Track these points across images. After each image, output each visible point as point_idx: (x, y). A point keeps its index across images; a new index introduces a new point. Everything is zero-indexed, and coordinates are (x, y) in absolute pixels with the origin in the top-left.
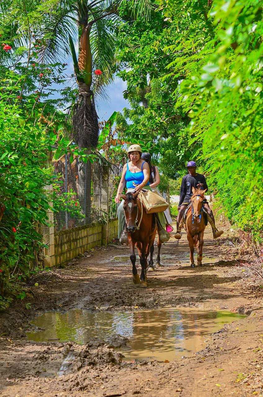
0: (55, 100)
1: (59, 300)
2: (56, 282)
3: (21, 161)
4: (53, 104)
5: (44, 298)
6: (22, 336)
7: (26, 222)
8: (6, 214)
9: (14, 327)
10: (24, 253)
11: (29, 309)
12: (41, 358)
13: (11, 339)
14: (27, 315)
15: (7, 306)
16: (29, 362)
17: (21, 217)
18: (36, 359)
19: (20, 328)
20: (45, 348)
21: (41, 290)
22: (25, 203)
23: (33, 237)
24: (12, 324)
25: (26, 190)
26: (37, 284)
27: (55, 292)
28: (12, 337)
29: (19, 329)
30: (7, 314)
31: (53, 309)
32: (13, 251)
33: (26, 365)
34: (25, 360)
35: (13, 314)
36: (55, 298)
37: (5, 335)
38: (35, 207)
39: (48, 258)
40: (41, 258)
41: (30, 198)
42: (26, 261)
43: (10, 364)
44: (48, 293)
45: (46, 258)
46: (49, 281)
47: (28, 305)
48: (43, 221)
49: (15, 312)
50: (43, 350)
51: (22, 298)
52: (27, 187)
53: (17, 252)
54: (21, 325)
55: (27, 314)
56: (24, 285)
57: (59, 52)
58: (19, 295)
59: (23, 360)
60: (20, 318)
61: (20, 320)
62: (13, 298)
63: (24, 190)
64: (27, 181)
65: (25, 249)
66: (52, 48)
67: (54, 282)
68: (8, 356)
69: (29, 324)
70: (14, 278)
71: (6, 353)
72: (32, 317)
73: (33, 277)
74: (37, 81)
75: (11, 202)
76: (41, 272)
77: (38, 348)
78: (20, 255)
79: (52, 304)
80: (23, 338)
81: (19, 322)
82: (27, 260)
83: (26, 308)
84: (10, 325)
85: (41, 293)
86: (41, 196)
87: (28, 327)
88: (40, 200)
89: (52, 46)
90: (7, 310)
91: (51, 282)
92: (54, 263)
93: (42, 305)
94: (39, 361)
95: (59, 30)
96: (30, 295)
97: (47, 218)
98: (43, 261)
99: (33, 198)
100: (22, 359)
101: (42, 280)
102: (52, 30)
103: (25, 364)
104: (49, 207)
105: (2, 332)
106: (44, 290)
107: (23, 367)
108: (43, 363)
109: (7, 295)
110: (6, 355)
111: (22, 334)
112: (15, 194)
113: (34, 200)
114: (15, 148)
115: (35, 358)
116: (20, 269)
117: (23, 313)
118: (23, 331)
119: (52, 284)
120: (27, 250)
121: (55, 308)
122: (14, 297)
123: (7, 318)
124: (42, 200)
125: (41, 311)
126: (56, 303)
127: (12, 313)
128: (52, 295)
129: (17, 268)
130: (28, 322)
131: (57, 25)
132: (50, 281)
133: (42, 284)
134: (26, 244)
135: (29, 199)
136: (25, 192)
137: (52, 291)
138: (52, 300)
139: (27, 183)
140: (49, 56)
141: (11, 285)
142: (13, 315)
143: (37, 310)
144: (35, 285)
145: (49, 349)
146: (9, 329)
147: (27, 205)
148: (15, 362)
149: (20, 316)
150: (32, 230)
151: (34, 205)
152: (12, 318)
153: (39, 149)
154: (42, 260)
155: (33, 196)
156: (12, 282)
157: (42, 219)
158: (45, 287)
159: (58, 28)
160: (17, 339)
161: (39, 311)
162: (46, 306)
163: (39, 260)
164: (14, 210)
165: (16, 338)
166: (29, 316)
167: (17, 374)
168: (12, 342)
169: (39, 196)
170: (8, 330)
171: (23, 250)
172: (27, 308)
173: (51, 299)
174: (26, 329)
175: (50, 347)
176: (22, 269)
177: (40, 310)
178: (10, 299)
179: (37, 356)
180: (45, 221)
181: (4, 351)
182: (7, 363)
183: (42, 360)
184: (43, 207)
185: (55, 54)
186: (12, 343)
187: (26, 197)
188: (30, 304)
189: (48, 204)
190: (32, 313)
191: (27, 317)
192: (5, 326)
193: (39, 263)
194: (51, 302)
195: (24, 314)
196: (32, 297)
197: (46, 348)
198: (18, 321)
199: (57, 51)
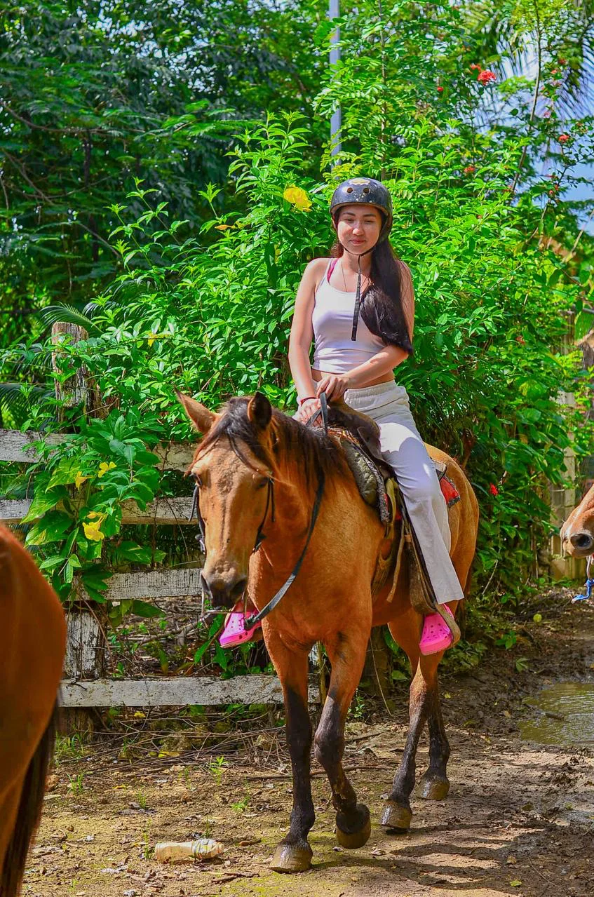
0: (581, 202)
1: (590, 655)
2: (582, 615)
3: (514, 335)
4: (574, 212)
5: (555, 647)
6: (511, 731)
7: (518, 475)
8: (477, 453)
9: (491, 708)
10: (511, 544)
11: (523, 671)
12: (558, 781)
13: (487, 736)
14: (518, 684)
15: (474, 661)
16: (532, 788)
17: (507, 462)
18: (548, 781)
19: (506, 713)
20: (567, 759)
21: (549, 630)
22: (517, 432)
23: (531, 509)
24: (486, 704)
25: (519, 401)
26: (538, 617)
27: (578, 636)
28: (488, 731)
29: (503, 715)
30: (474, 681)
31: (578, 675)
32: (489, 539)
33: (526, 794)
34: (523, 782)
35: (488, 680)
36: (581, 650)
37: (472, 726)
38: (540, 441)
39: (559, 560)
40: (546, 560)
41: (530, 420)
42: (515, 563)
43: (488, 789)
44: (563, 637)
45: (556, 561)
46: (564, 611)
47: (521, 663)
48: (556, 475)
49: (492, 678)
50: (562, 762)
51: (509, 646)
52: (525, 393)
53: (497, 542)
54: (507, 706)
55: (519, 682)
56: (511, 619)
57: (589, 94)
58: (499, 638)
59: (518, 782)
60: (504, 691)
61: (504, 696)
62: (487, 645)
63: (515, 402)
64: (523, 380)
65: (513, 536)
66: (573, 83)
67: (577, 615)
68: (483, 771)
69: (525, 705)
70: (487, 602)
71: (477, 765)
72: (530, 689)
73: (527, 602)
74: (538, 159)
75: (488, 428)
76: (546, 592)
77: (547, 758)
78: (503, 550)
79: (575, 663)
80: (513, 734)
81: (501, 700)
82: (517, 561)
83: (516, 670)
84: (483, 704)
85: (548, 638)
86: (552, 416)
87: (523, 711)
88: (549, 427)
89: (573, 78)
90: (472, 671)
91: (569, 613)
92: (574, 573)
93: (551, 665)
94: (555, 787)
95: (589, 41)
96: (523, 640)
97: (564, 468)
98: (548, 567)
99: (537, 419)
100: (515, 780)
101: (552, 608)
102: (573, 43)
103: (523, 791)
104: (568, 444)
105: (465, 718)
106: (555, 632)
107: (518, 798)
108: (563, 791)
109: (474, 637)
110: (477, 769)
111: (510, 726)
112: (495, 410)
113: (537, 424)
114: (500, 303)
115: (544, 779)
116: (502, 582)
117: (509, 679)
118: (512, 719)
119: (573, 619)
120: (517, 538)
121: (581, 673)
122: (490, 643)
123: (475, 689)
124: (555, 426)
125: (550, 678)
126: (583, 660)
127: (484, 678)
128: (573, 643)
129: (494, 579)
130: (521, 700)
131: (585, 32)
132: (568, 611)
133: (549, 617)
134: (516, 526)
135: (527, 422)
136: (518, 406)
137: (573, 634)
138: (574, 654)
139: (525, 387)
140: (566, 102)
141: (480, 615)
142: (488, 683)
143: (541, 674)
144: (535, 618)
145: (576, 761)
146: (481, 714)
147: (522, 435)
148: (499, 786)
149: (505, 687)
150: (530, 494)
151: (536, 436)
152: (485, 688)
153: (546, 310)
154: (547, 565)
155: (536, 415)
156: (482, 609)
157: (554, 470)
158: (557, 624)
159: (587, 38)
160: (500, 736)
161: (546, 678)
162: (560, 667)
163: (541, 564)
164: (494, 446)
165: (498, 733)
166: (522, 686)
167: (506, 812)
168: (489, 742)
169: (547, 417)
170: (478, 716)
171: (508, 538)
172: (519, 669)
173: (571, 652)
174: (518, 715)
175: (577, 756)
176: (506, 581)
177: (548, 675)
178: (481, 648)
179: (548, 774)
180: (558, 473)
181: (474, 762)
182: (483, 786)
183: (562, 784)
184: (555, 441)
185: (579, 98)
186: (490, 745)
187: (520, 418)
188: (524, 659)
189: (566, 436)
190: (530, 680)
191: (519, 690)
192: (472, 707)
193: (541, 571)
194: (571, 658)
195: (513, 683)
196: (530, 644)
197: (569, 758)
198: (499, 696)
199: (583, 90)
